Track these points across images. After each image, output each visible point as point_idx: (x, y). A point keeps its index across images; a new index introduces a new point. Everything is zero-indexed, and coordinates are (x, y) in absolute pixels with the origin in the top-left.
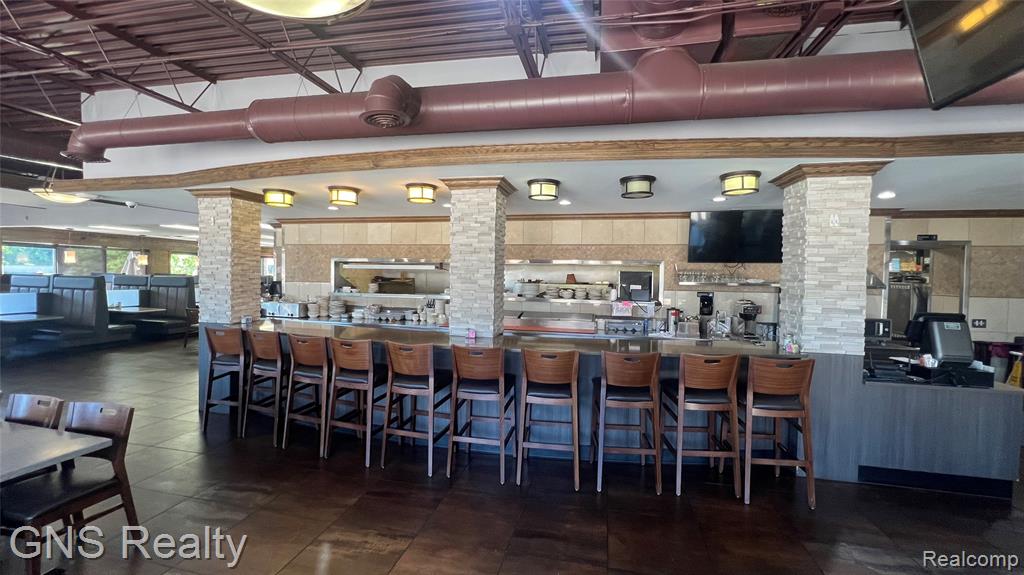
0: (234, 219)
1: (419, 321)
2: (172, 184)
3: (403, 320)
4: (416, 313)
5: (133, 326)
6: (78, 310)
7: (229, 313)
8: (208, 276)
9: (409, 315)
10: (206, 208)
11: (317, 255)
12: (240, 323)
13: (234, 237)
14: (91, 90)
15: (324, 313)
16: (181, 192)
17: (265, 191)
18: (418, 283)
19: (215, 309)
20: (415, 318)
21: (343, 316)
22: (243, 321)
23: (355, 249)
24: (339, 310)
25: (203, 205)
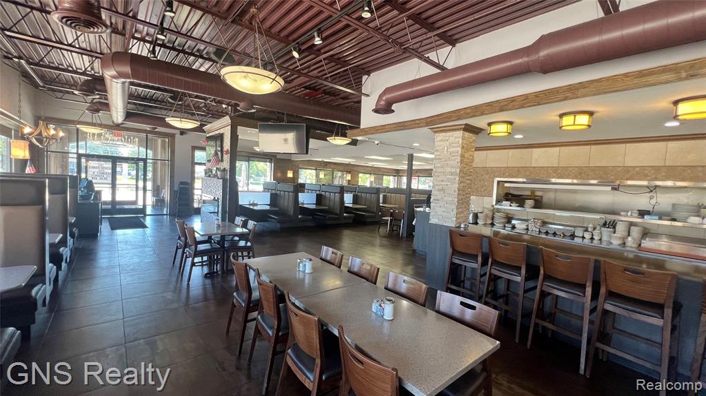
0: (463, 147)
1: (592, 239)
2: (421, 125)
3: (573, 236)
4: (586, 230)
5: (353, 215)
6: (332, 204)
7: (455, 219)
8: (439, 190)
9: (579, 232)
10: (441, 140)
11: (482, 175)
12: (459, 227)
13: (462, 161)
14: (368, 73)
15: (489, 222)
16: (426, 130)
17: (490, 124)
18: (545, 200)
19: (442, 214)
20: (587, 236)
21: (507, 225)
22: (462, 226)
23: (519, 171)
24: (503, 220)
25: (440, 138)
